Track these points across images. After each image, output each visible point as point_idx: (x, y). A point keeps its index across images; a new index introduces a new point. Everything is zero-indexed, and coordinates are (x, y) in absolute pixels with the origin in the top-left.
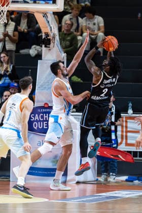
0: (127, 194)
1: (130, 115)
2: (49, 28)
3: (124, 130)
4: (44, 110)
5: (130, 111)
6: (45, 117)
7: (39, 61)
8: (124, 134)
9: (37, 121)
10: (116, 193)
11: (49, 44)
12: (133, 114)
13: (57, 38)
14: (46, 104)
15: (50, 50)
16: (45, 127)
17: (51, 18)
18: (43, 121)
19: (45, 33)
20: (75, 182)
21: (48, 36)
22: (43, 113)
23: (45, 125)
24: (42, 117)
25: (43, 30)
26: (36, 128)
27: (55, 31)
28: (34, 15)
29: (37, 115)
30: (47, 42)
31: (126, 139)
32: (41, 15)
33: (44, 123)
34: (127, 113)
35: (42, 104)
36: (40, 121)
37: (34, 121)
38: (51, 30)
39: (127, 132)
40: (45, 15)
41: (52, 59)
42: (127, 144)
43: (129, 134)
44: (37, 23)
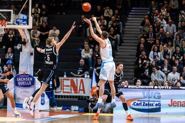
0: (64, 117)
1: (65, 78)
2: (25, 36)
3: (62, 85)
4: (23, 76)
5: (65, 76)
6: (24, 79)
7: (21, 52)
8: (62, 87)
9: (20, 81)
10: (58, 116)
11: (26, 44)
12: (67, 77)
13: (30, 41)
14: (24, 73)
15: (26, 47)
16: (24, 84)
17: (26, 31)
18: (23, 81)
19: (24, 39)
20: (39, 110)
21: (25, 40)
22: (23, 77)
23: (24, 83)
24: (23, 79)
25: (23, 38)
26: (19, 85)
27: (29, 38)
28: (18, 30)
29: (20, 79)
30: (24, 43)
31: (63, 90)
32: (22, 30)
33: (24, 82)
34: (63, 77)
35: (22, 73)
36: (22, 81)
37: (18, 81)
38: (26, 37)
39: (63, 86)
40: (24, 30)
41: (27, 51)
42: (64, 92)
43: (64, 87)
44: (19, 33)
